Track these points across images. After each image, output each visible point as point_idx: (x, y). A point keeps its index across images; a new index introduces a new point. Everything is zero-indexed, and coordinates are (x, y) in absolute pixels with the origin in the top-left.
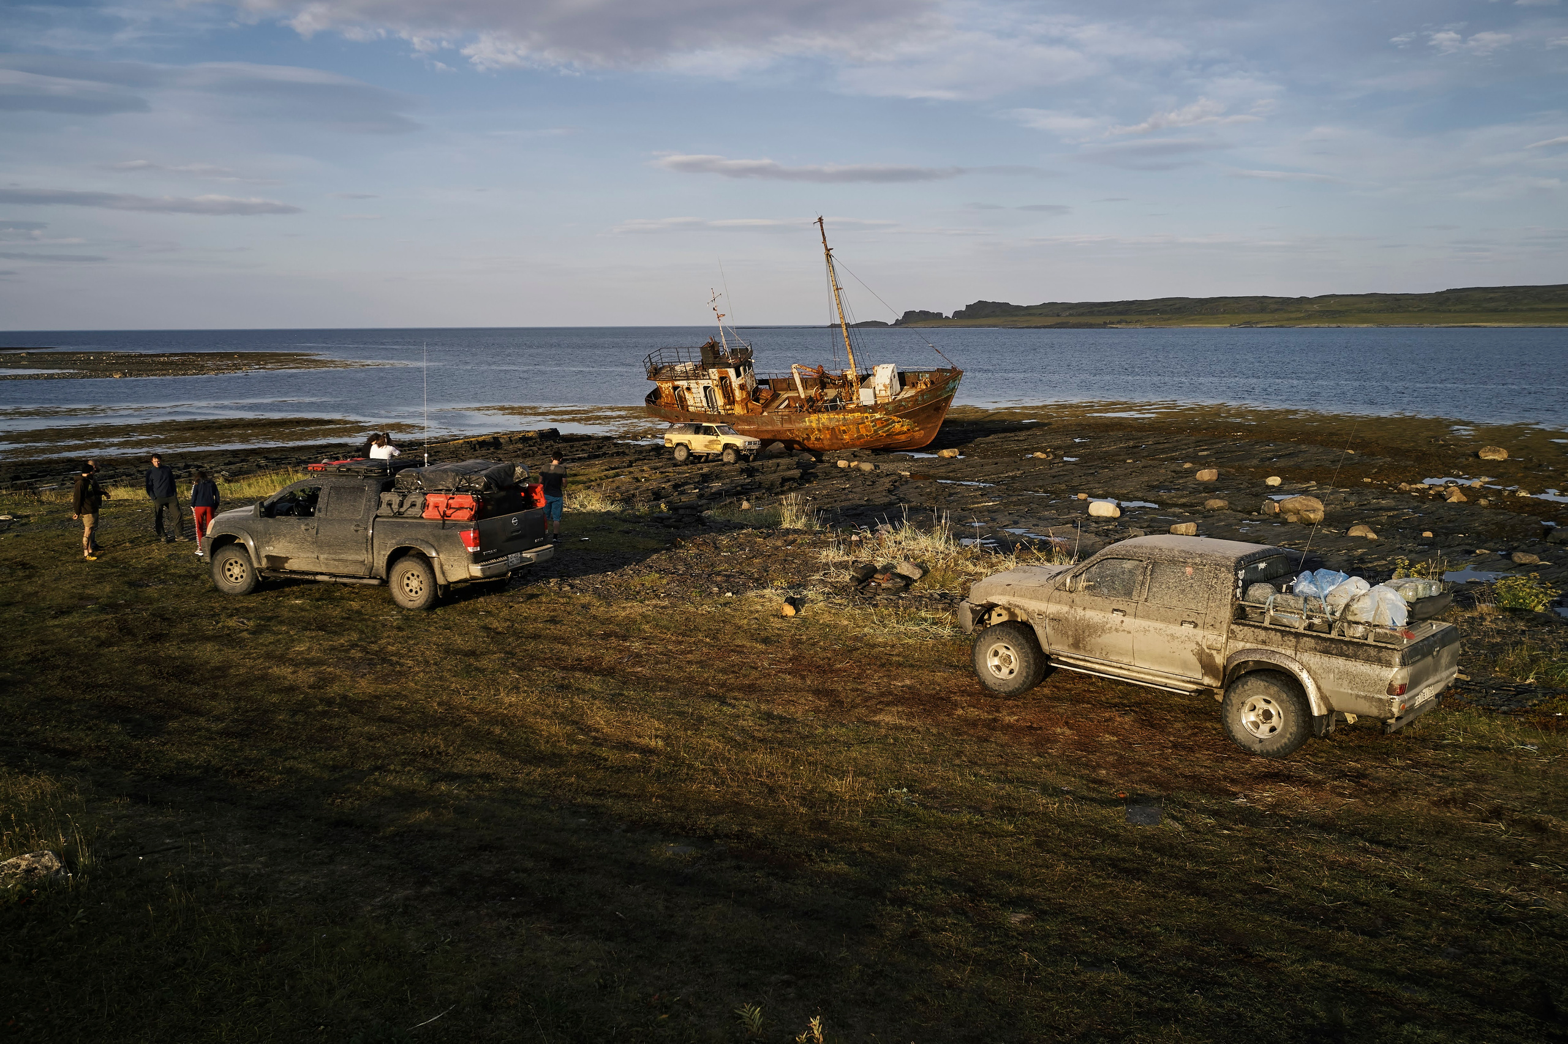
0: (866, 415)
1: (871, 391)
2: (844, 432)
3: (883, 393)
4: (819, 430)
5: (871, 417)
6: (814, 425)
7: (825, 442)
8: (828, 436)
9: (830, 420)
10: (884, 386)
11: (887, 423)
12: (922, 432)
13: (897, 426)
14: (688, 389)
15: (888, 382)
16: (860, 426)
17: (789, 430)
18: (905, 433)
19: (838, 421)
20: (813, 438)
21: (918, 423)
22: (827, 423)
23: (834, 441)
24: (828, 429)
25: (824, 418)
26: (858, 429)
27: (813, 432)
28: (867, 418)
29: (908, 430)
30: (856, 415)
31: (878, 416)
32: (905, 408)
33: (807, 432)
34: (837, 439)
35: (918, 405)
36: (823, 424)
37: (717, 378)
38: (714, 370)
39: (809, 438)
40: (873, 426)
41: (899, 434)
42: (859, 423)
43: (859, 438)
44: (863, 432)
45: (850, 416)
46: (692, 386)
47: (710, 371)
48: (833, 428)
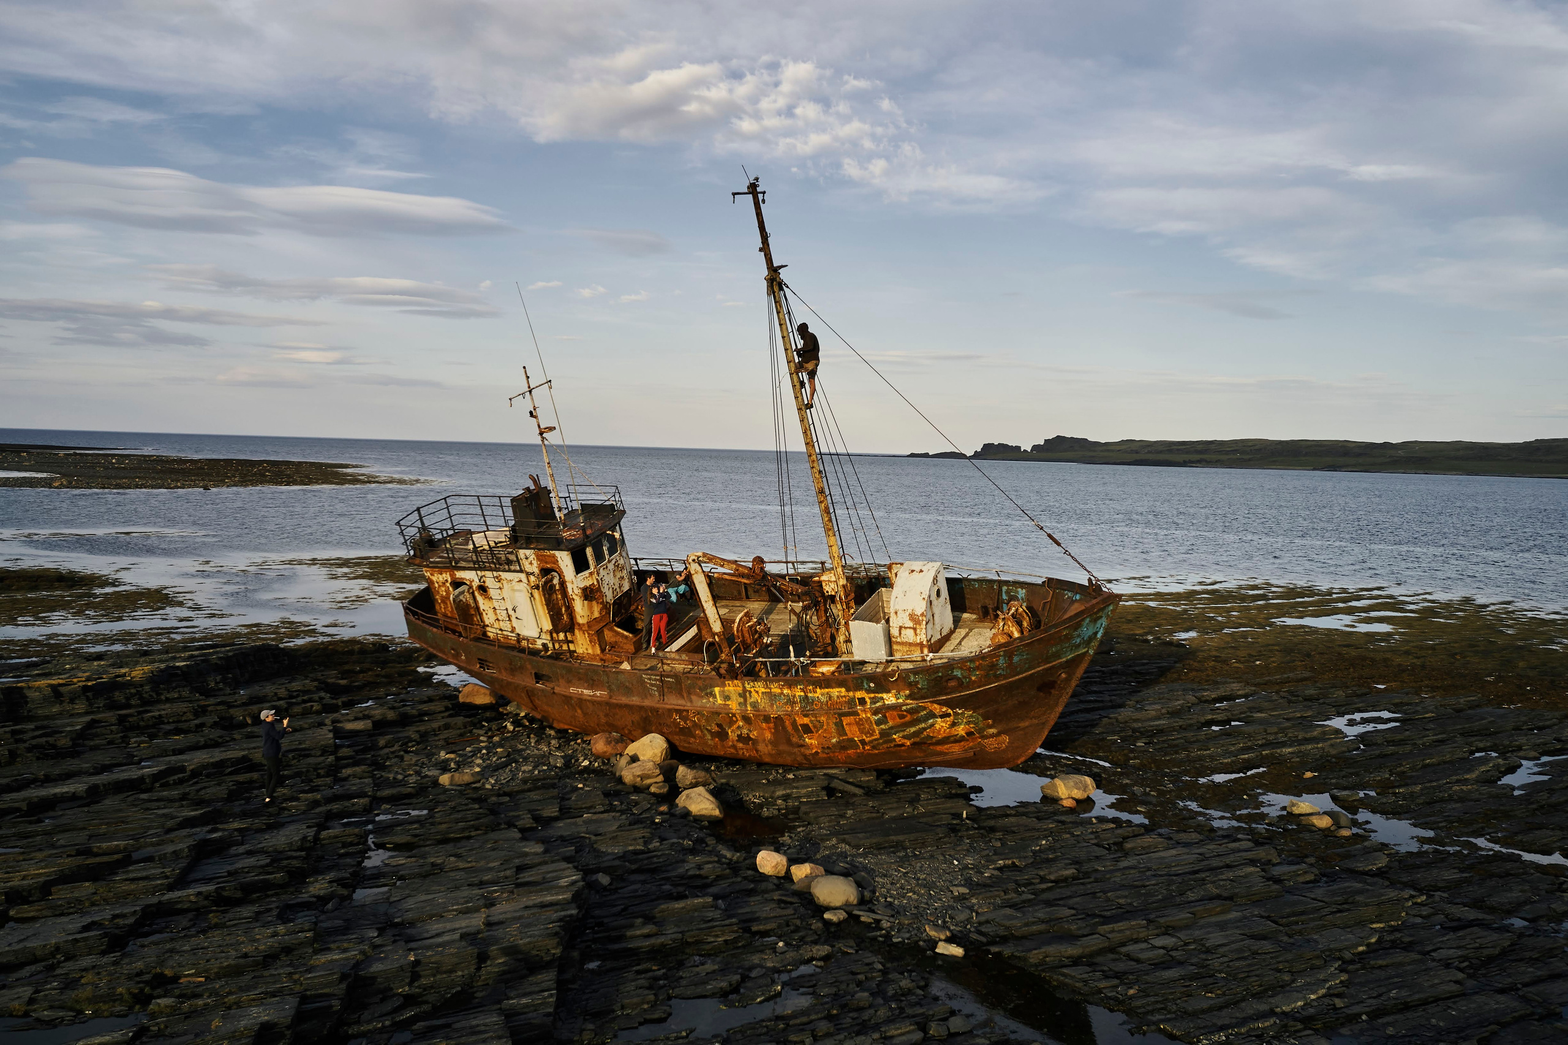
0: (859, 694)
1: (878, 628)
2: (807, 729)
3: (909, 636)
4: (746, 719)
5: (874, 701)
6: (734, 705)
7: (761, 747)
8: (768, 735)
9: (772, 697)
10: (912, 617)
11: (914, 717)
12: (1006, 738)
13: (941, 724)
14: (483, 589)
15: (920, 608)
16: (846, 720)
17: (678, 711)
18: (959, 740)
19: (791, 702)
20: (732, 735)
21: (997, 717)
22: (763, 703)
23: (783, 747)
24: (767, 719)
25: (758, 690)
26: (840, 726)
27: (732, 723)
28: (862, 701)
29: (970, 734)
30: (835, 692)
31: (890, 699)
32: (961, 686)
33: (719, 720)
34: (789, 742)
35: (997, 678)
36: (755, 705)
37: (537, 571)
38: (528, 552)
39: (722, 735)
40: (878, 723)
41: (946, 740)
42: (841, 712)
43: (844, 746)
44: (853, 733)
45: (819, 694)
46: (490, 582)
47: (522, 553)
48: (778, 719)
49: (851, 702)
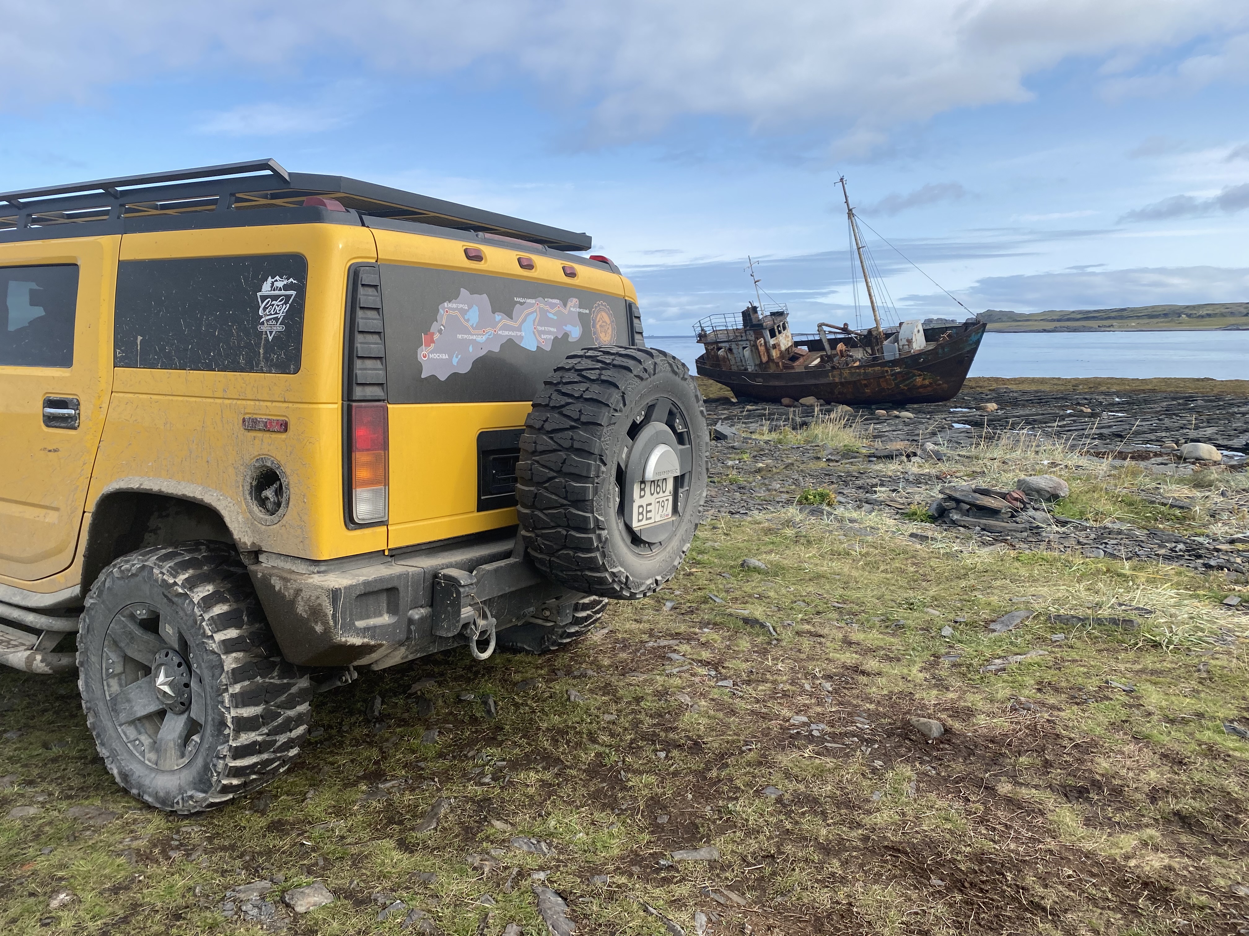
1: (894, 346)
2: (866, 386)
4: (842, 385)
5: (892, 371)
9: (852, 374)
10: (907, 340)
12: (946, 386)
13: (919, 380)
14: (730, 350)
16: (881, 380)
18: (927, 386)
19: (859, 375)
20: (836, 391)
21: (940, 376)
22: (848, 377)
23: (857, 395)
26: (879, 383)
27: (836, 387)
28: (887, 371)
29: (931, 383)
31: (899, 370)
32: (925, 362)
33: (831, 386)
34: (859, 392)
35: (939, 358)
36: (845, 378)
37: (754, 339)
38: (751, 332)
39: (832, 392)
40: (894, 379)
41: (921, 387)
44: (884, 385)
45: (870, 370)
46: (733, 347)
47: (748, 333)
49: (883, 372)
